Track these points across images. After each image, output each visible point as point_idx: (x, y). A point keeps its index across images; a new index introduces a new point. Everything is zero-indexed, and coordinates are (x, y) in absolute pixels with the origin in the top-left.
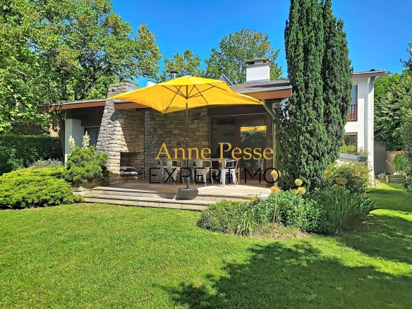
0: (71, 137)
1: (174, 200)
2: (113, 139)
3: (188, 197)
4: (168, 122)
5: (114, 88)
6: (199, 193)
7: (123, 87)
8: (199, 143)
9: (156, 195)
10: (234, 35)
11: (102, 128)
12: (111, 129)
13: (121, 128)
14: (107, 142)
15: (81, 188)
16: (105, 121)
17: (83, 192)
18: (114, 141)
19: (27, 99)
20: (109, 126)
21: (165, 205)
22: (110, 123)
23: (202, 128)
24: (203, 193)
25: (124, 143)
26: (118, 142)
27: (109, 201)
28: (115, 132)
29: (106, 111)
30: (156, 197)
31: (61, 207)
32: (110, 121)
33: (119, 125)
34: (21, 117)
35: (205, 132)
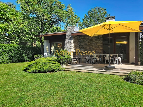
0: (47, 46)
1: (103, 70)
2: (71, 47)
3: (110, 69)
4: (86, 40)
5: (69, 28)
6: (115, 68)
7: (73, 27)
8: (99, 48)
9: (95, 68)
10: (93, 9)
11: (66, 43)
12: (70, 43)
13: (73, 43)
14: (69, 48)
15: (64, 65)
16: (67, 40)
17: (64, 67)
18: (72, 48)
19: (27, 33)
20: (69, 42)
21: (101, 72)
22: (69, 41)
23: (100, 43)
24: (117, 68)
25: (74, 48)
26: (73, 48)
27: (76, 70)
28: (71, 44)
29: (67, 36)
30: (95, 69)
31: (58, 72)
32: (69, 40)
33: (73, 41)
34: (25, 40)
35: (101, 44)
